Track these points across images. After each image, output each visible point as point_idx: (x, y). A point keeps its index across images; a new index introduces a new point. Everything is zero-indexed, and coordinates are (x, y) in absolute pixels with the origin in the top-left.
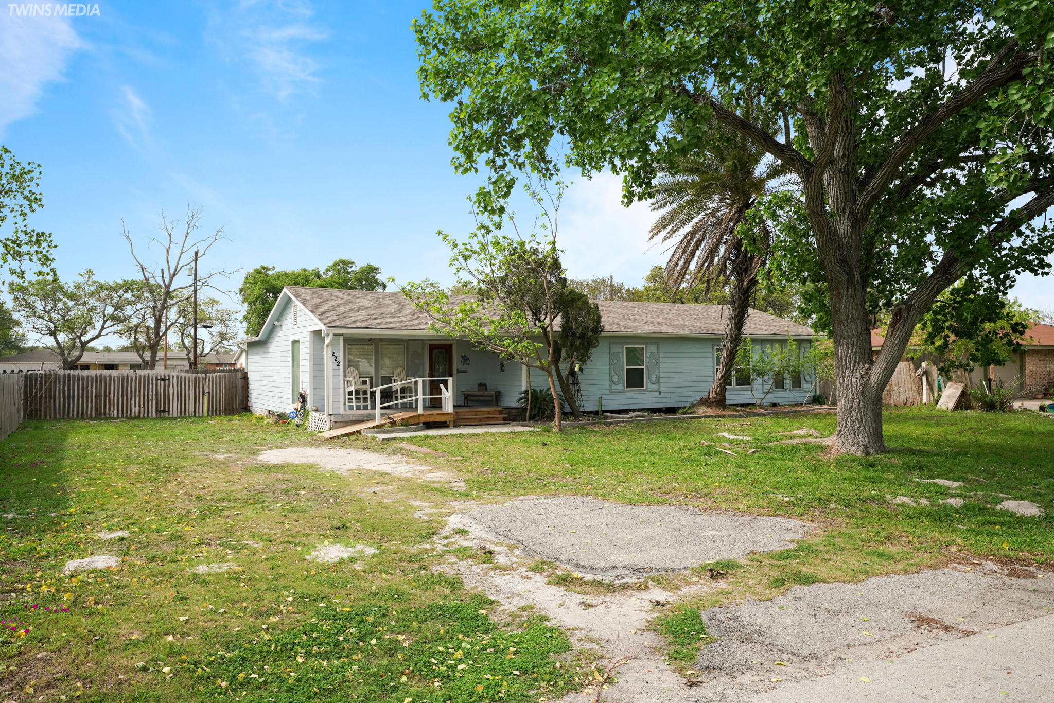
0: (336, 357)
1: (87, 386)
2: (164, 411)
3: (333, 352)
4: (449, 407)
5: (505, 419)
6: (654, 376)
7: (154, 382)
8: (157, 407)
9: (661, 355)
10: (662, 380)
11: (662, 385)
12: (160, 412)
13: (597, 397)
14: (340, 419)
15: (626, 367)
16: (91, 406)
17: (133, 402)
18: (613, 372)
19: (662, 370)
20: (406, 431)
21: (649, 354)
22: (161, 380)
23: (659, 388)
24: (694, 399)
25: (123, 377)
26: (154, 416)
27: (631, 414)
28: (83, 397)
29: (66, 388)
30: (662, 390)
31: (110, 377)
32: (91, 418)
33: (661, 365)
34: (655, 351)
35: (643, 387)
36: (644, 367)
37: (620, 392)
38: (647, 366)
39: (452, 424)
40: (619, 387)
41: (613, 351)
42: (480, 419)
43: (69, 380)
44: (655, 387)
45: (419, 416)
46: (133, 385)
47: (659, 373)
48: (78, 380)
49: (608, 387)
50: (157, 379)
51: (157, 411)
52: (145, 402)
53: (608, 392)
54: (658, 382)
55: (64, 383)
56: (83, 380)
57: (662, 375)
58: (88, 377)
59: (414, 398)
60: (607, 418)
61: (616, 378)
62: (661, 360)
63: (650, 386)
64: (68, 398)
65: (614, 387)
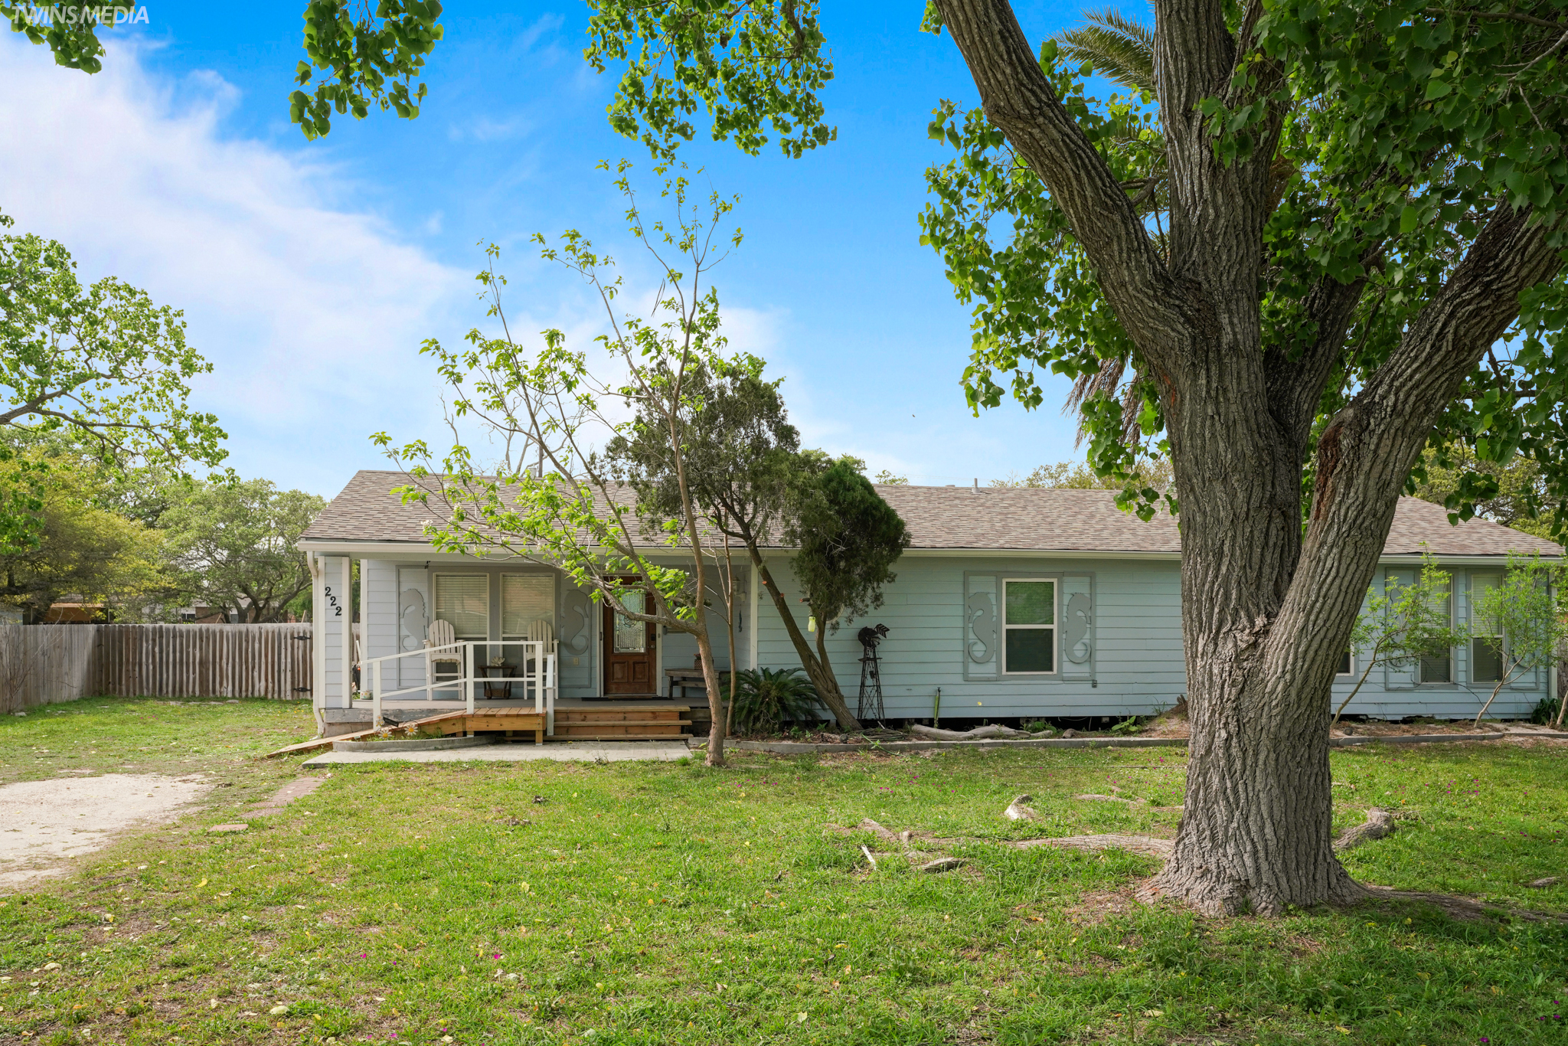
0: (334, 599)
1: (188, 646)
2: (304, 690)
3: (328, 589)
4: (545, 703)
5: (684, 729)
6: (1079, 646)
7: (289, 641)
8: (293, 683)
9: (1100, 600)
10: (1099, 656)
11: (1099, 667)
12: (298, 690)
13: (932, 690)
14: (338, 719)
15: (1005, 627)
16: (193, 677)
17: (256, 674)
18: (972, 636)
19: (1099, 633)
20: (426, 748)
21: (1066, 599)
22: (300, 638)
23: (1093, 672)
24: (1161, 699)
25: (240, 633)
26: (289, 698)
27: (979, 730)
28: (182, 663)
29: (157, 649)
30: (1099, 678)
31: (221, 632)
32: (193, 698)
33: (1099, 622)
34: (1086, 591)
35: (1051, 669)
36: (1054, 627)
37: (988, 680)
38: (1061, 624)
39: (539, 737)
40: (990, 669)
41: (973, 590)
42: (627, 729)
43: (161, 637)
44: (1084, 670)
45: (463, 719)
46: (257, 646)
47: (1093, 638)
48: (174, 637)
49: (959, 668)
50: (293, 638)
51: (293, 689)
52: (275, 673)
53: (959, 679)
54: (1090, 657)
55: (154, 640)
56: (181, 636)
57: (1099, 645)
58: (188, 632)
59: (461, 681)
60: (919, 736)
61: (979, 650)
62: (1100, 611)
63: (1068, 667)
64: (160, 665)
65: (973, 668)
